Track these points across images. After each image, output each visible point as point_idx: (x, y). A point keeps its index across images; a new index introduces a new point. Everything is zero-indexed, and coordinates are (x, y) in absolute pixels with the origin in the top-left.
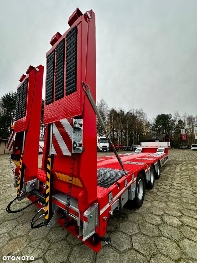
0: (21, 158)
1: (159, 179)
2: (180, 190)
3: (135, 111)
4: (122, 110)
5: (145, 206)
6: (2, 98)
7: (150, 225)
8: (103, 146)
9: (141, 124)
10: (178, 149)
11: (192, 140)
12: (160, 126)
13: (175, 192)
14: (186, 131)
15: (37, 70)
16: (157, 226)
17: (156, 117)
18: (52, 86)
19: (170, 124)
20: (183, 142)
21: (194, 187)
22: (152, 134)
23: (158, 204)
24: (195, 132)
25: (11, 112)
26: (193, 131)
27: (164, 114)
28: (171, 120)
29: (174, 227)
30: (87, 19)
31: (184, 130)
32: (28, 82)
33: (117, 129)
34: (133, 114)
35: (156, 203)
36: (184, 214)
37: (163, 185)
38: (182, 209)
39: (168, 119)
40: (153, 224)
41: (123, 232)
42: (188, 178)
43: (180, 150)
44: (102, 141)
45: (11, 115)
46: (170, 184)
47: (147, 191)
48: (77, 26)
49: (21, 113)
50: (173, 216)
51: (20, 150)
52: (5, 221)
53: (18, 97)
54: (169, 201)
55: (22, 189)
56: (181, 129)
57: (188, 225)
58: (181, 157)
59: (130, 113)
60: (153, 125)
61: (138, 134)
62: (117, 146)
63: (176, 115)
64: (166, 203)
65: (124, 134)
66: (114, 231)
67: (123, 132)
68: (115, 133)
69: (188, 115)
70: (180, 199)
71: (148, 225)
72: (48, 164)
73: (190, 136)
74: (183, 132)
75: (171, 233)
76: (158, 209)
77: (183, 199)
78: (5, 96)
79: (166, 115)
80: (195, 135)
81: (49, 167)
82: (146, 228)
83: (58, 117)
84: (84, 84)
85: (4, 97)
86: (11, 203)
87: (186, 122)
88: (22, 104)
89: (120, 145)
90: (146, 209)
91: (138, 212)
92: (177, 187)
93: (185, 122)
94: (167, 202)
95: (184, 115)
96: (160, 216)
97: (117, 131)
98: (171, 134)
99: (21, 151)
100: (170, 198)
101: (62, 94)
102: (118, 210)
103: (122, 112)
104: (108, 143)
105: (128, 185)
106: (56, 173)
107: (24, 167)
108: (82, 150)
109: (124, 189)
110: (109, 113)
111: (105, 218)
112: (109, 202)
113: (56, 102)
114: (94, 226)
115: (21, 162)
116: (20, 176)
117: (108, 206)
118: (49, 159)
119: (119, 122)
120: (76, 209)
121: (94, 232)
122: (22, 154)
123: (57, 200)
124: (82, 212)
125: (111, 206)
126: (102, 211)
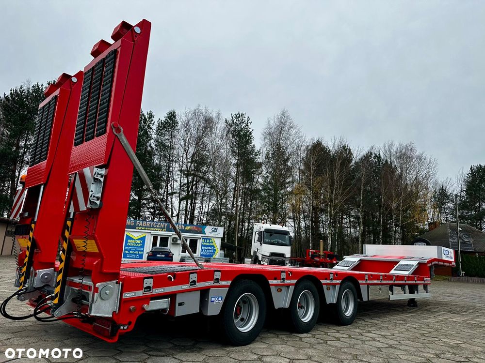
0: (32, 229)
4: (346, 144)
5: (253, 346)
8: (272, 254)
15: (74, 80)
16: (242, 361)
17: (469, 171)
18: (83, 120)
25: (18, 141)
32: (56, 102)
34: (387, 161)
37: (339, 332)
44: (268, 237)
45: (18, 147)
48: (117, 49)
49: (41, 154)
51: (31, 218)
53: (39, 125)
55: (27, 281)
59: (376, 156)
62: (319, 256)
72: (66, 230)
78: (8, 94)
81: (67, 234)
83: (84, 164)
85: (6, 98)
86: (8, 299)
88: (43, 139)
91: (228, 349)
99: (34, 219)
101: (92, 135)
102: (165, 314)
104: (290, 245)
105: (197, 284)
106: (74, 240)
107: (34, 244)
108: (98, 204)
109: (186, 287)
110: (303, 155)
111: (132, 307)
112: (145, 291)
113: (85, 144)
114: (111, 309)
115: (31, 237)
116: (26, 260)
117: (140, 293)
118: (69, 223)
119: (333, 183)
120: (90, 283)
121: (111, 316)
122: (35, 223)
123: (73, 280)
124: (95, 284)
125: (150, 301)
126: (127, 295)
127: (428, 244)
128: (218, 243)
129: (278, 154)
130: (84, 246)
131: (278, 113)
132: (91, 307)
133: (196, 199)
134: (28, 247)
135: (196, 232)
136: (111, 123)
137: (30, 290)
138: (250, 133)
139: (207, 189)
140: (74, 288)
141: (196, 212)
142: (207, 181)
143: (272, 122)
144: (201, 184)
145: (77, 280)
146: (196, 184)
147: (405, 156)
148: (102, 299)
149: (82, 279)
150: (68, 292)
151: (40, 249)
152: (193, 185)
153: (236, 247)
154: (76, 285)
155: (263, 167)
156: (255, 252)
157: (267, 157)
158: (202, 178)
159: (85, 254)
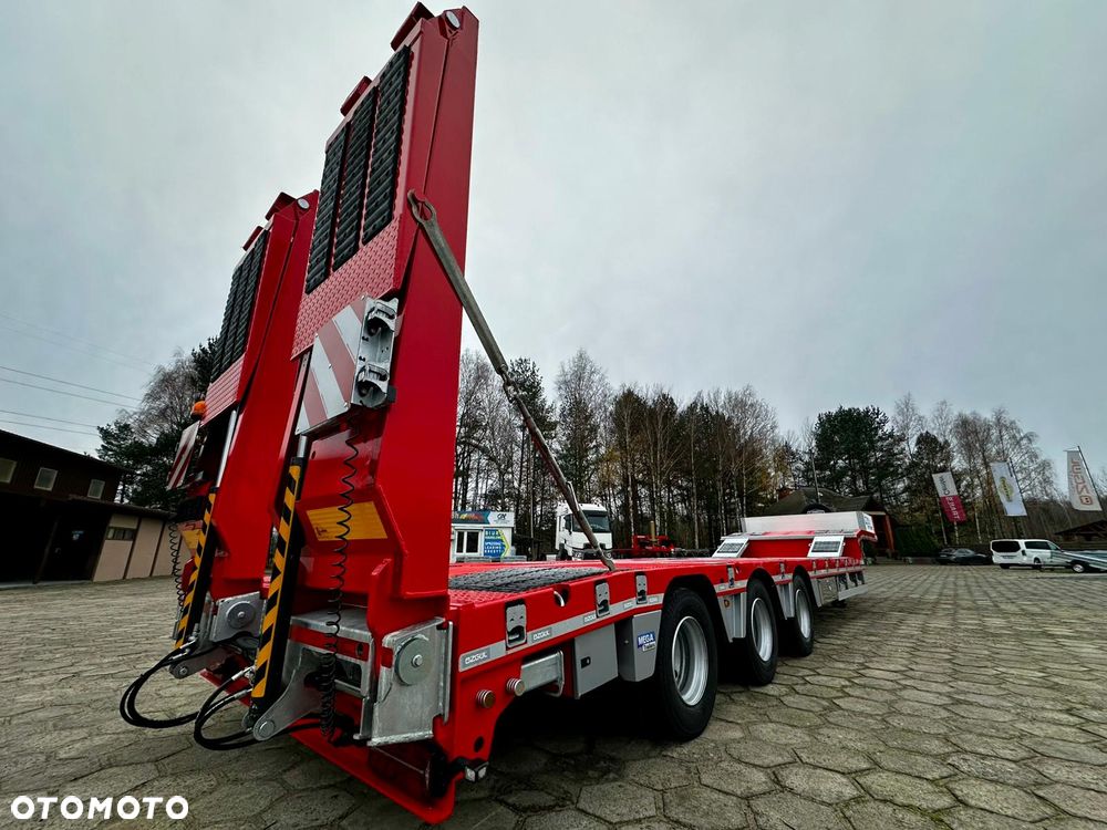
0: (209, 506)
1: (808, 658)
2: (892, 691)
3: (722, 399)
4: (665, 391)
5: (716, 737)
6: (194, 354)
7: (715, 796)
8: (587, 546)
9: (750, 451)
10: (933, 563)
11: (992, 525)
12: (840, 461)
13: (866, 696)
14: (958, 483)
15: (305, 205)
16: (747, 798)
17: (817, 420)
19: (881, 450)
20: (953, 531)
21: (960, 683)
22: (806, 494)
23: (775, 731)
24: (998, 483)
26: (990, 481)
27: (850, 410)
28: (884, 434)
29: (823, 803)
30: (447, 27)
31: (947, 476)
32: (265, 242)
33: (648, 470)
34: (717, 412)
35: (766, 730)
36: (884, 764)
37: (819, 674)
38: (882, 749)
39: (871, 430)
40: (727, 794)
41: (589, 814)
42: (945, 653)
43: (943, 567)
46: (856, 671)
47: (740, 692)
48: (410, 46)
50: (831, 770)
52: (111, 766)
54: (828, 724)
55: (196, 628)
56: (936, 472)
57: (888, 798)
58: (937, 589)
59: (702, 407)
60: (806, 458)
61: (740, 496)
62: (650, 544)
63: (901, 412)
64: (812, 730)
65: (681, 495)
66: (550, 809)
67: (680, 487)
68: (643, 492)
69: (956, 413)
70: (883, 720)
71: (707, 793)
72: (288, 490)
73: (980, 504)
74: (945, 486)
75: (800, 821)
76: (769, 749)
77: (894, 721)
78: (206, 346)
79: (859, 414)
80: (1003, 499)
81: (290, 499)
82: (695, 803)
84: (416, 201)
85: (203, 350)
86: (144, 678)
87: (954, 442)
89: (663, 542)
90: (716, 747)
91: (675, 755)
92: (882, 683)
93: (946, 442)
94: (818, 727)
95: (936, 414)
96: (769, 771)
97: (648, 485)
98: (896, 496)
99: (214, 483)
100: (834, 717)
101: (352, 243)
102: (558, 695)
103: (666, 402)
104: (611, 531)
105: (611, 607)
106: (310, 513)
107: (214, 538)
108: (384, 390)
109: (591, 618)
110: (611, 408)
111: (484, 695)
112: (510, 641)
113: (335, 276)
114: (427, 709)
115: (208, 523)
116: (194, 577)
117: (498, 650)
118: (295, 471)
119: (656, 444)
120: (362, 634)
121: (429, 733)
122: (216, 491)
123: (307, 624)
124: (378, 638)
125: (523, 667)
126: (471, 660)
127: (827, 511)
128: (507, 536)
129: (578, 410)
130: (341, 523)
131: (574, 354)
132: (370, 712)
133: (468, 476)
134: (199, 545)
135: (476, 522)
136: (407, 191)
137: (204, 647)
138: (538, 384)
139: (484, 462)
140: (311, 647)
141: (470, 495)
142: (484, 450)
143: (567, 369)
144: (475, 456)
145: (319, 624)
146: (469, 455)
147: (739, 404)
148: (401, 683)
149: (336, 624)
150: (293, 660)
151: (226, 550)
152: (464, 458)
153: (531, 540)
154: (318, 638)
155: (558, 428)
156: (562, 545)
157: (562, 415)
158: (476, 446)
159: (343, 547)
